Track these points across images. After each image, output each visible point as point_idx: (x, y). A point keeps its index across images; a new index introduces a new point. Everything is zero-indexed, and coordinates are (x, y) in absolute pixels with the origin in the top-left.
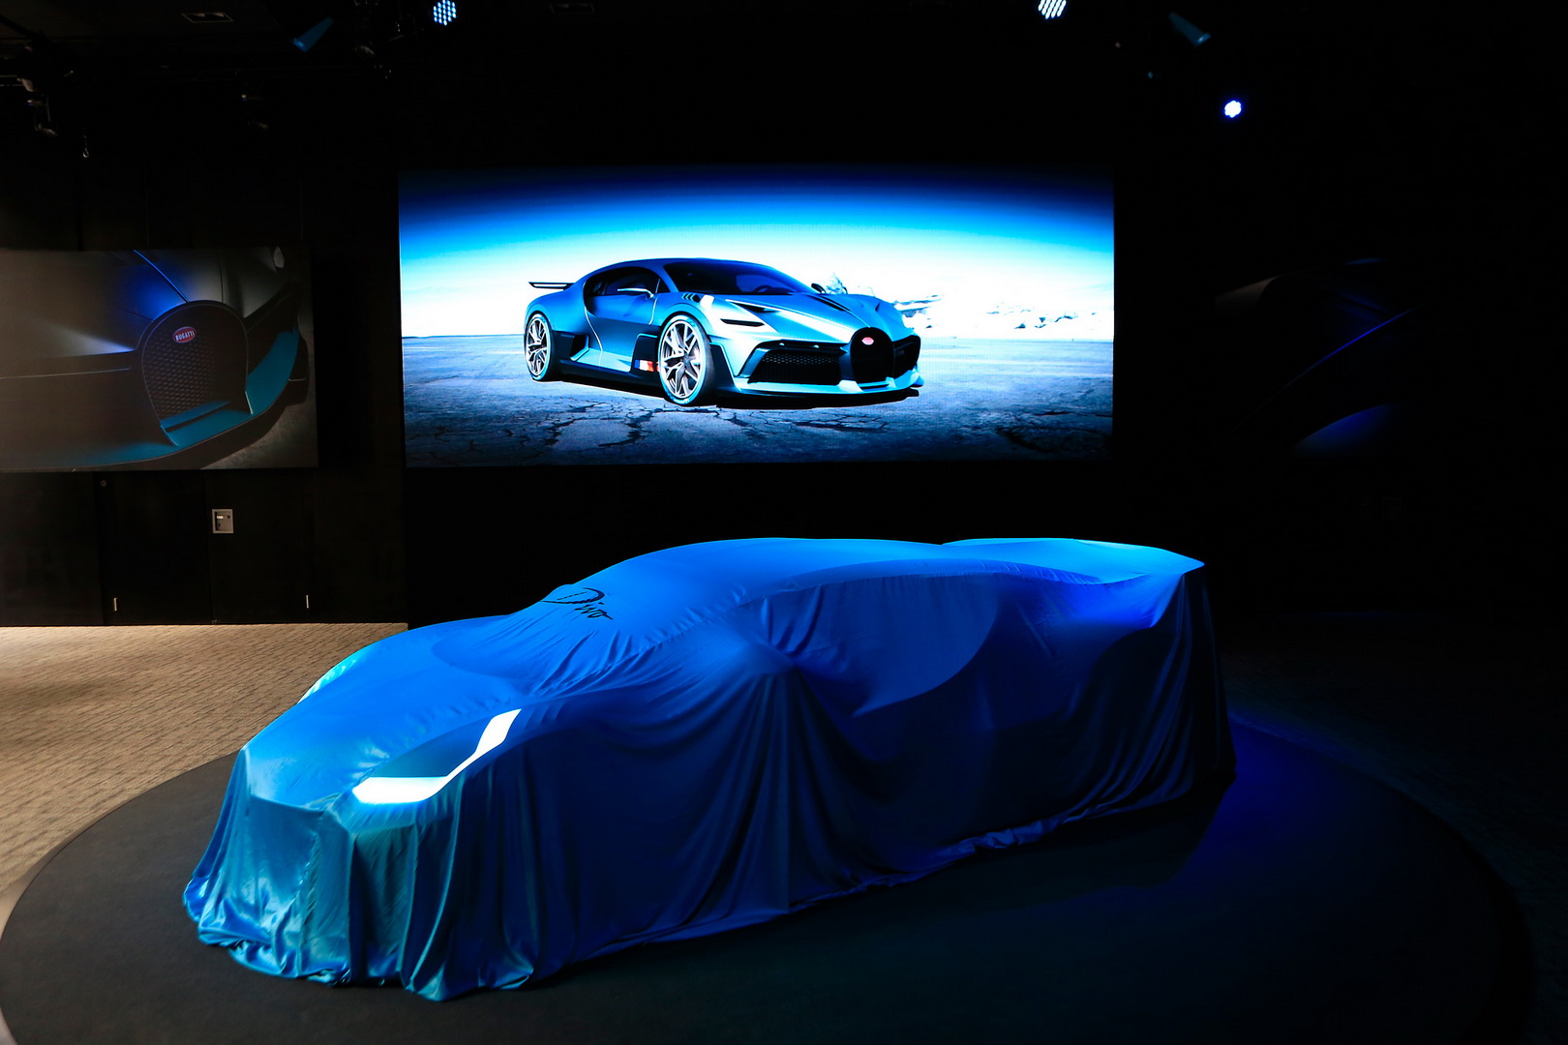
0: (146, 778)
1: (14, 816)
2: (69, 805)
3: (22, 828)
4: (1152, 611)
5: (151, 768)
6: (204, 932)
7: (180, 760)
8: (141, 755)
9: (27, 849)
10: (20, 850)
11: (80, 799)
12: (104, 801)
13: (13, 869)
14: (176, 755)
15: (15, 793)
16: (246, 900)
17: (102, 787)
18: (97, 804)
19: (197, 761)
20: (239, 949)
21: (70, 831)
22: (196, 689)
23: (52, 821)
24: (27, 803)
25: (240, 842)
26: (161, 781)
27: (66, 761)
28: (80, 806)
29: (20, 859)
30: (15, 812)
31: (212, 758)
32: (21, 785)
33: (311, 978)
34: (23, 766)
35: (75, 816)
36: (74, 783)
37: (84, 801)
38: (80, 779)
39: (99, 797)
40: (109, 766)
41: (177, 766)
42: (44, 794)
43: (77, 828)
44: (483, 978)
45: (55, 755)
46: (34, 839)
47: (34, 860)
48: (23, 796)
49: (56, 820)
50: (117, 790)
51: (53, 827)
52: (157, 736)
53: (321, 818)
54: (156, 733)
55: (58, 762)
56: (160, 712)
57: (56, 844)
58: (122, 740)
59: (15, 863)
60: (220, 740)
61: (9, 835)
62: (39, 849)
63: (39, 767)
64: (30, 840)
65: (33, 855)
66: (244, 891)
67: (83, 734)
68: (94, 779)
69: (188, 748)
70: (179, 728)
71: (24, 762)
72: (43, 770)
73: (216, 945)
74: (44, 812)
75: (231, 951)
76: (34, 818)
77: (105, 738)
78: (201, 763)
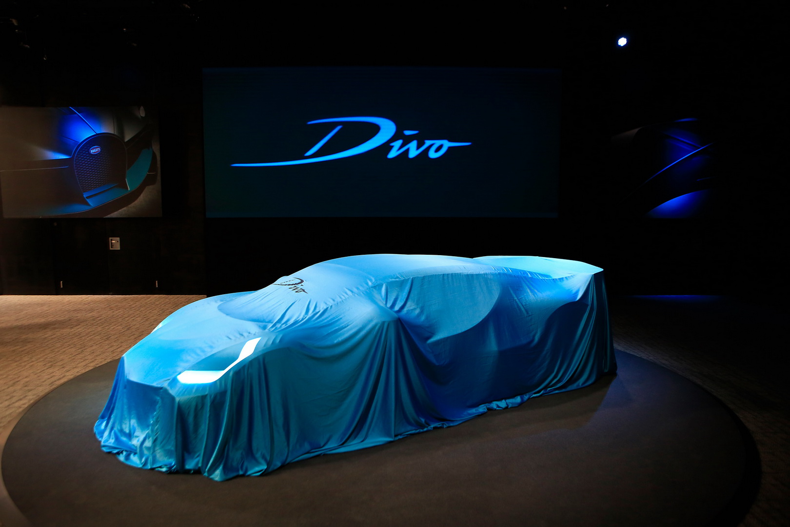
0: (76, 370)
1: (11, 388)
2: (38, 383)
3: (14, 394)
4: (577, 292)
5: (79, 365)
6: (104, 446)
7: (93, 361)
8: (74, 359)
9: (17, 404)
10: (14, 404)
11: (43, 380)
12: (55, 381)
13: (10, 414)
14: (91, 359)
15: (11, 377)
16: (125, 430)
17: (54, 374)
18: (52, 383)
19: (101, 362)
20: (121, 455)
21: (38, 396)
22: (101, 327)
23: (30, 391)
24: (17, 382)
25: (122, 403)
26: (84, 371)
27: (37, 361)
28: (43, 384)
29: (13, 410)
30: (12, 386)
31: (109, 360)
32: (14, 373)
33: (157, 469)
34: (16, 364)
35: (41, 389)
36: (40, 372)
37: (45, 381)
38: (44, 370)
39: (53, 379)
40: (58, 364)
41: (92, 364)
42: (26, 377)
43: (42, 394)
44: (242, 469)
45: (31, 358)
46: (21, 400)
47: (21, 410)
48: (16, 378)
49: (32, 390)
50: (62, 376)
51: (30, 393)
52: (82, 350)
53: (162, 391)
54: (81, 348)
55: (33, 362)
56: (83, 338)
57: (32, 402)
58: (64, 351)
59: (11, 411)
60: (113, 352)
61: (8, 397)
62: (23, 404)
63: (23, 364)
64: (19, 400)
65: (20, 407)
66: (124, 426)
67: (46, 348)
68: (51, 370)
69: (97, 356)
70: (93, 346)
71: (16, 362)
72: (25, 366)
73: (110, 453)
74: (26, 386)
75: (117, 456)
76: (20, 389)
77: (56, 350)
78: (104, 363)
